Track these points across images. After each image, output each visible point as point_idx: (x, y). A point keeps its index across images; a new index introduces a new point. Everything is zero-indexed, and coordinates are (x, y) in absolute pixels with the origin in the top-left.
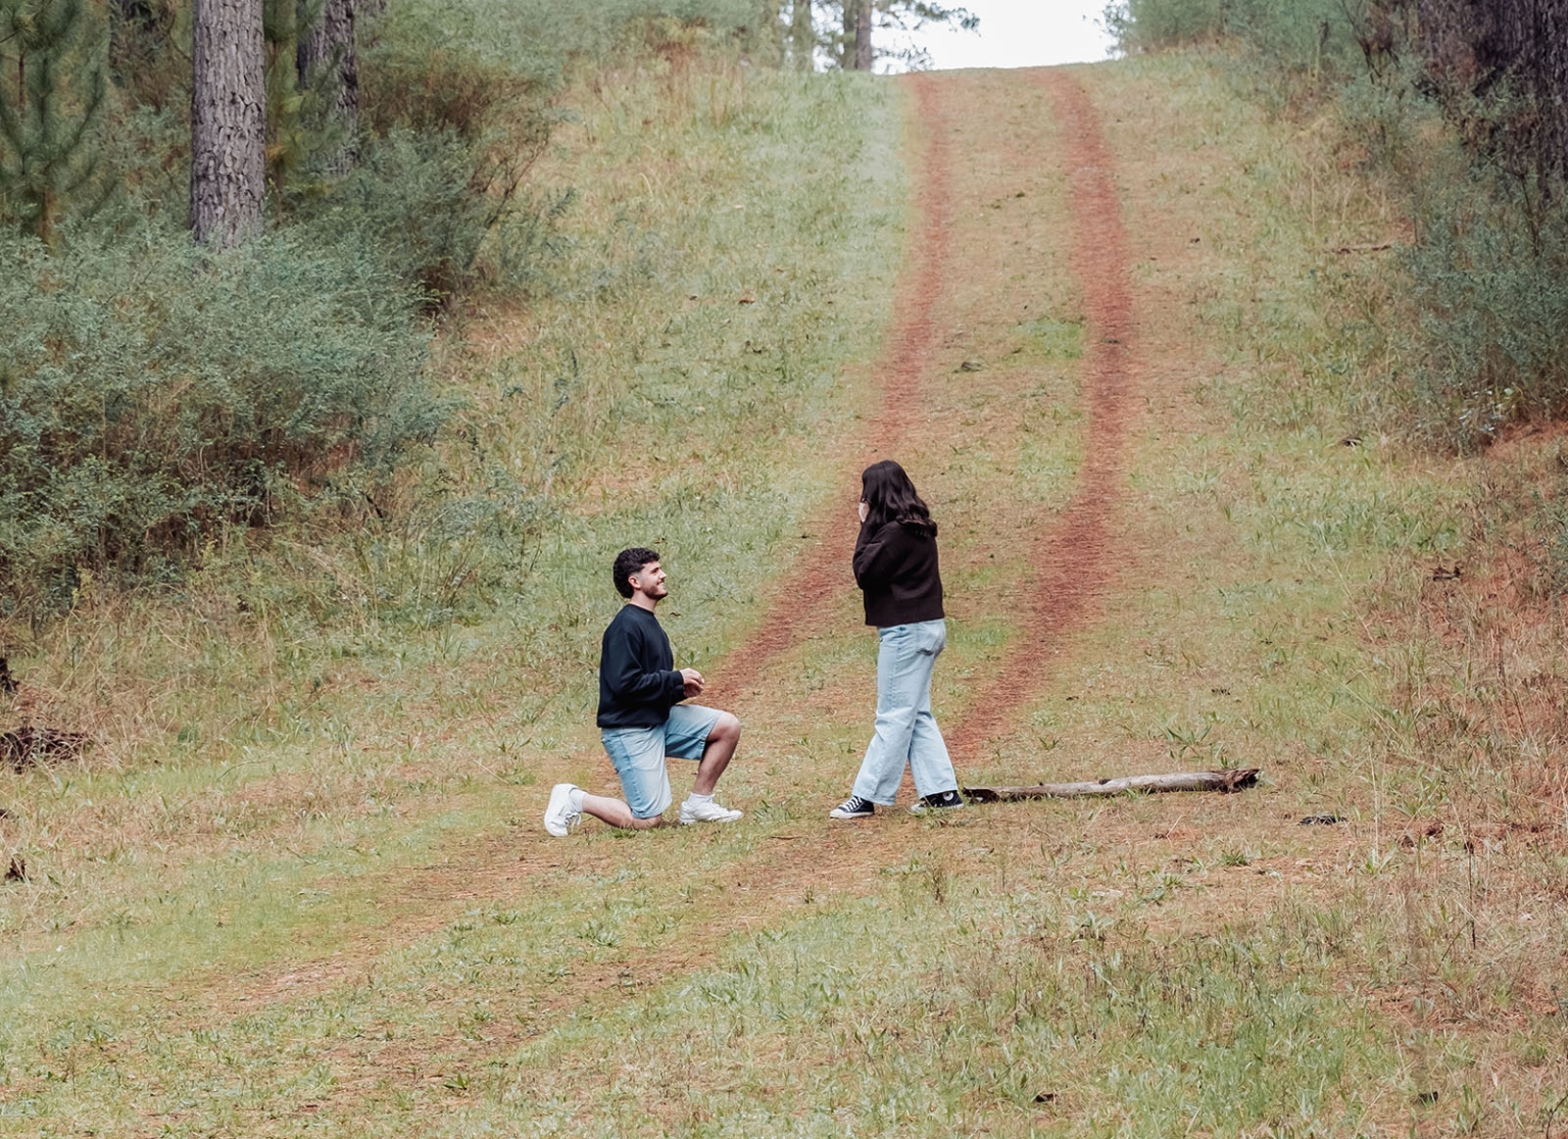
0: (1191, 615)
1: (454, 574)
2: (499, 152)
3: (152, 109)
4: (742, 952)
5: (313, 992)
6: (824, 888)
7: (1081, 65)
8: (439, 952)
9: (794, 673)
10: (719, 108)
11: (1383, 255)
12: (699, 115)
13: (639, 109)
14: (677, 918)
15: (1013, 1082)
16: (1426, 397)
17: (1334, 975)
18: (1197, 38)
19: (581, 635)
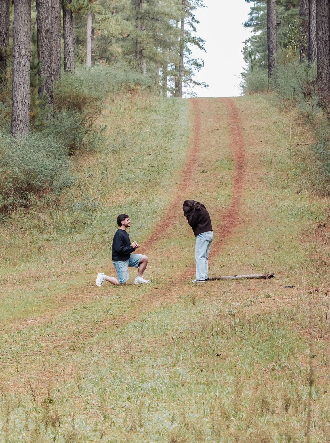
0: (258, 235)
1: (75, 221)
2: (88, 115)
3: (2, 103)
4: (145, 317)
5: (37, 325)
6: (165, 301)
7: (234, 97)
8: (69, 315)
9: (159, 247)
10: (144, 106)
11: (307, 146)
12: (138, 107)
13: (123, 106)
14: (128, 308)
15: (211, 351)
16: (318, 182)
17: (291, 326)
18: (263, 91)
19: (106, 236)
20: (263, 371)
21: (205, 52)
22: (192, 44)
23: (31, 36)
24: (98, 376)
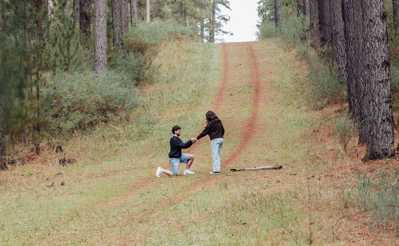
0: (271, 138)
1: (141, 131)
2: (149, 57)
3: (87, 49)
4: (191, 198)
5: (115, 205)
6: (206, 187)
7: (251, 42)
8: (138, 198)
9: (201, 148)
10: (188, 49)
11: (304, 75)
12: (184, 50)
13: (173, 49)
14: (180, 192)
15: (239, 221)
16: (312, 100)
17: (295, 202)
18: (272, 37)
19: (163, 142)
20: (276, 235)
21: (231, 10)
22: (221, 5)
23: (107, 2)
24: (159, 241)
